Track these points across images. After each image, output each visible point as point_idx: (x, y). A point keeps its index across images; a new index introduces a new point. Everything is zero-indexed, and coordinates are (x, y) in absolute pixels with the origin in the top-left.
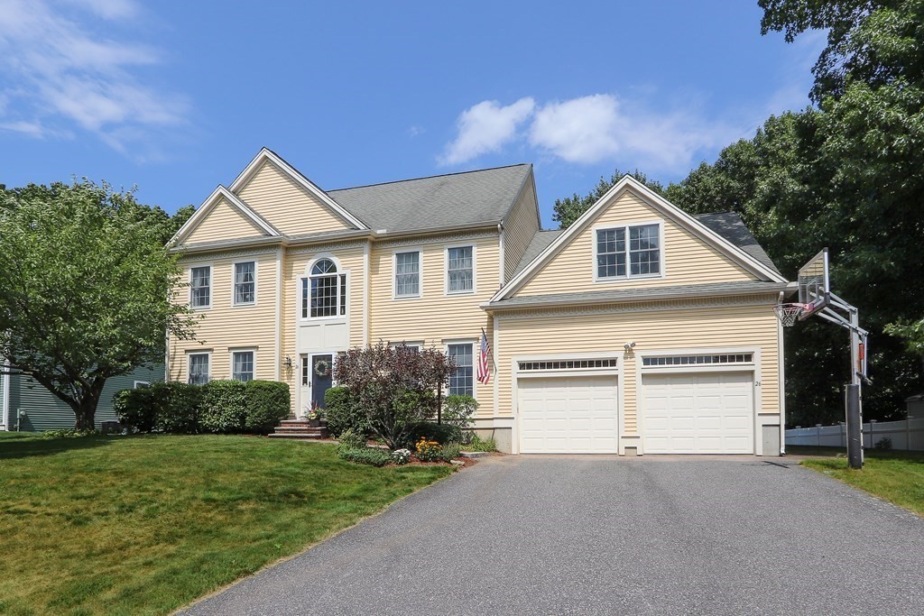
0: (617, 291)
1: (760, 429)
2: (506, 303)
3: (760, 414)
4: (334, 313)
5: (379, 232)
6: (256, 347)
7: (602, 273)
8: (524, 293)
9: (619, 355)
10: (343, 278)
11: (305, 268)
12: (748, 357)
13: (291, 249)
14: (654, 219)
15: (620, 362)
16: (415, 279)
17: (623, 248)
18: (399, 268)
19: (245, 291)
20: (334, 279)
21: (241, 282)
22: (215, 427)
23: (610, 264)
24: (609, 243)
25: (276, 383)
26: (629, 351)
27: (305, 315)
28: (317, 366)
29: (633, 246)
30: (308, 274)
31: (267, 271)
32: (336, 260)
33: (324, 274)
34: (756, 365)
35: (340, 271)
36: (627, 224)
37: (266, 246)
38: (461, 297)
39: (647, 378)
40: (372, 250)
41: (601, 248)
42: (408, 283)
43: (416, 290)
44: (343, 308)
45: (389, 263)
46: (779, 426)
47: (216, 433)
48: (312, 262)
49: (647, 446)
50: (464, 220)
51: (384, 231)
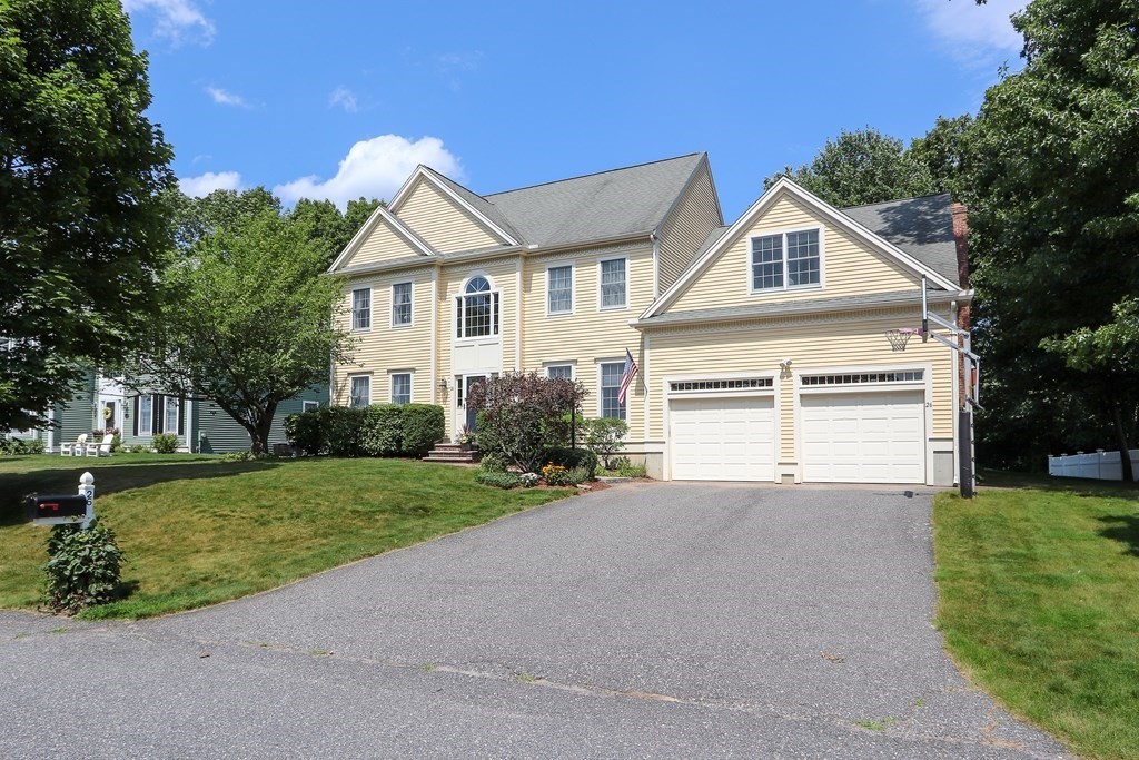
0: (773, 304)
1: (931, 456)
2: (655, 320)
3: (930, 439)
4: (488, 332)
5: (530, 247)
6: (413, 370)
7: (758, 284)
8: (675, 309)
9: (775, 374)
10: (496, 296)
11: (459, 288)
12: (919, 375)
13: (446, 268)
14: (812, 224)
15: (776, 381)
16: (568, 295)
17: (779, 255)
18: (552, 283)
19: (403, 313)
20: (487, 298)
21: (399, 303)
22: (373, 451)
23: (766, 275)
24: (766, 251)
25: (431, 406)
26: (786, 370)
27: (459, 335)
28: (471, 387)
29: (792, 253)
30: (463, 293)
31: (423, 292)
32: (489, 278)
33: (478, 293)
34: (928, 383)
35: (493, 289)
36: (784, 231)
37: (421, 267)
38: (614, 312)
39: (806, 399)
40: (525, 266)
41: (756, 257)
42: (560, 299)
43: (568, 306)
44: (496, 327)
45: (542, 280)
46: (952, 452)
47: (375, 456)
48: (465, 281)
49: (808, 473)
50: (615, 232)
51: (536, 246)
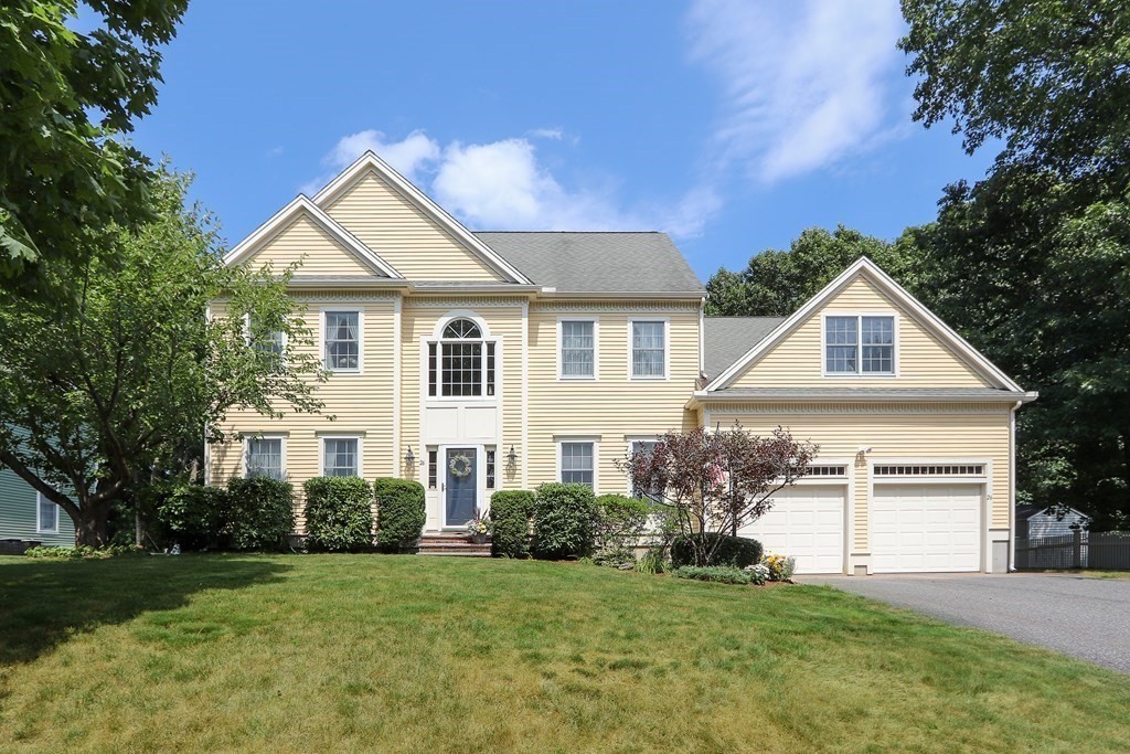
0: (850, 389)
1: (990, 545)
3: (991, 530)
4: (477, 391)
5: (544, 290)
6: (363, 433)
7: (830, 368)
8: (740, 384)
9: (850, 462)
10: (491, 347)
11: (433, 329)
12: (979, 469)
13: (415, 299)
14: (889, 311)
15: (851, 471)
16: (587, 357)
17: (856, 341)
19: (344, 351)
20: (478, 347)
21: (334, 339)
22: (335, 543)
23: (841, 357)
24: (840, 333)
26: (860, 459)
27: (433, 391)
28: (453, 462)
29: (866, 340)
30: (438, 336)
31: (375, 328)
32: (480, 321)
33: (462, 339)
34: (986, 477)
35: (486, 337)
36: (860, 313)
37: (382, 291)
38: (649, 382)
39: (880, 489)
40: (530, 314)
41: (829, 338)
42: (578, 361)
43: (589, 370)
44: (491, 387)
45: (553, 333)
46: (1008, 542)
47: (335, 551)
48: (444, 321)
49: (876, 565)
50: (654, 288)
51: (553, 290)
